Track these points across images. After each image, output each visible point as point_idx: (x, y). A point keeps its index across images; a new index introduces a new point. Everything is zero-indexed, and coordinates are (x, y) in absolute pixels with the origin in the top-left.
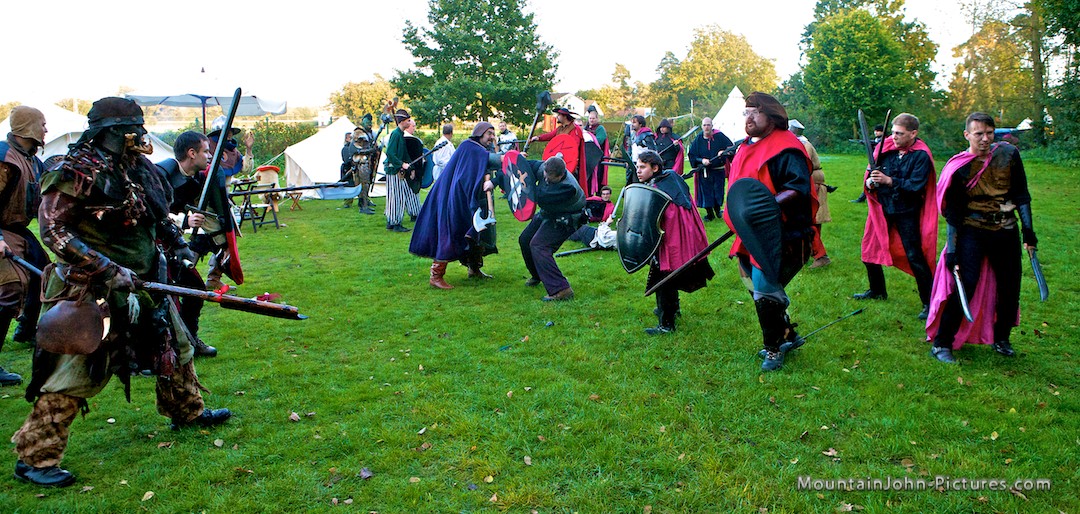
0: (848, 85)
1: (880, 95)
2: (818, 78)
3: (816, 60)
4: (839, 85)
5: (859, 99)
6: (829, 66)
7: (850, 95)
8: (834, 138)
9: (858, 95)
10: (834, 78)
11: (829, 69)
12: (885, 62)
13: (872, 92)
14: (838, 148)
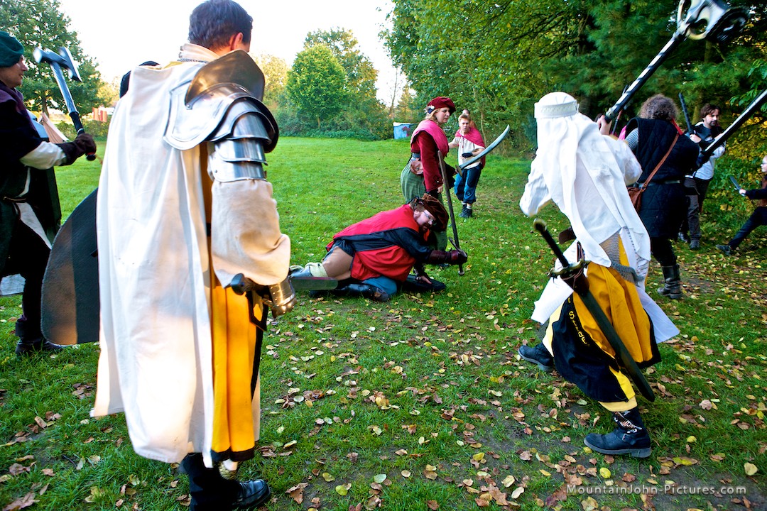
0: (310, 93)
1: (331, 100)
2: (293, 88)
3: (291, 76)
4: (305, 93)
5: (318, 102)
6: (298, 79)
7: (312, 99)
8: (305, 127)
9: (316, 100)
10: (302, 88)
11: (298, 82)
12: (332, 79)
13: (326, 98)
14: (307, 134)
